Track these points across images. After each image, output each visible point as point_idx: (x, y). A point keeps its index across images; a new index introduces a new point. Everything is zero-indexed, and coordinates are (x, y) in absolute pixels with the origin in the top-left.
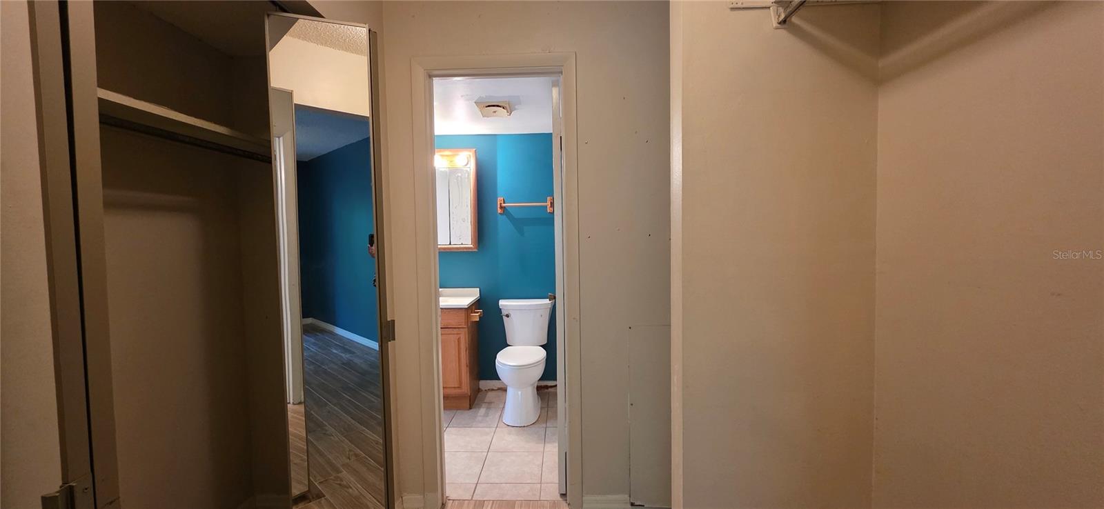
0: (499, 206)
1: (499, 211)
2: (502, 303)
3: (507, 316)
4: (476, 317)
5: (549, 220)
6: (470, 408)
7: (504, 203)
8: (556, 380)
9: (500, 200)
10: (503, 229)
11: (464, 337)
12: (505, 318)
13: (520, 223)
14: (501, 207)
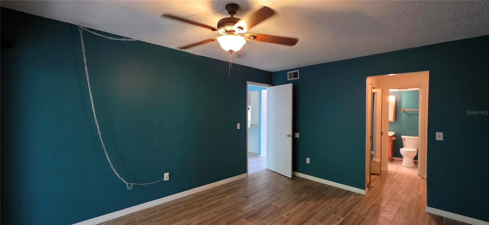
0: (402, 110)
1: (402, 111)
2: (402, 136)
3: (404, 140)
4: (394, 138)
5: (418, 115)
6: (391, 162)
7: (404, 109)
8: (417, 160)
9: (403, 108)
10: (403, 116)
11: (390, 143)
12: (403, 140)
13: (409, 115)
14: (403, 110)
